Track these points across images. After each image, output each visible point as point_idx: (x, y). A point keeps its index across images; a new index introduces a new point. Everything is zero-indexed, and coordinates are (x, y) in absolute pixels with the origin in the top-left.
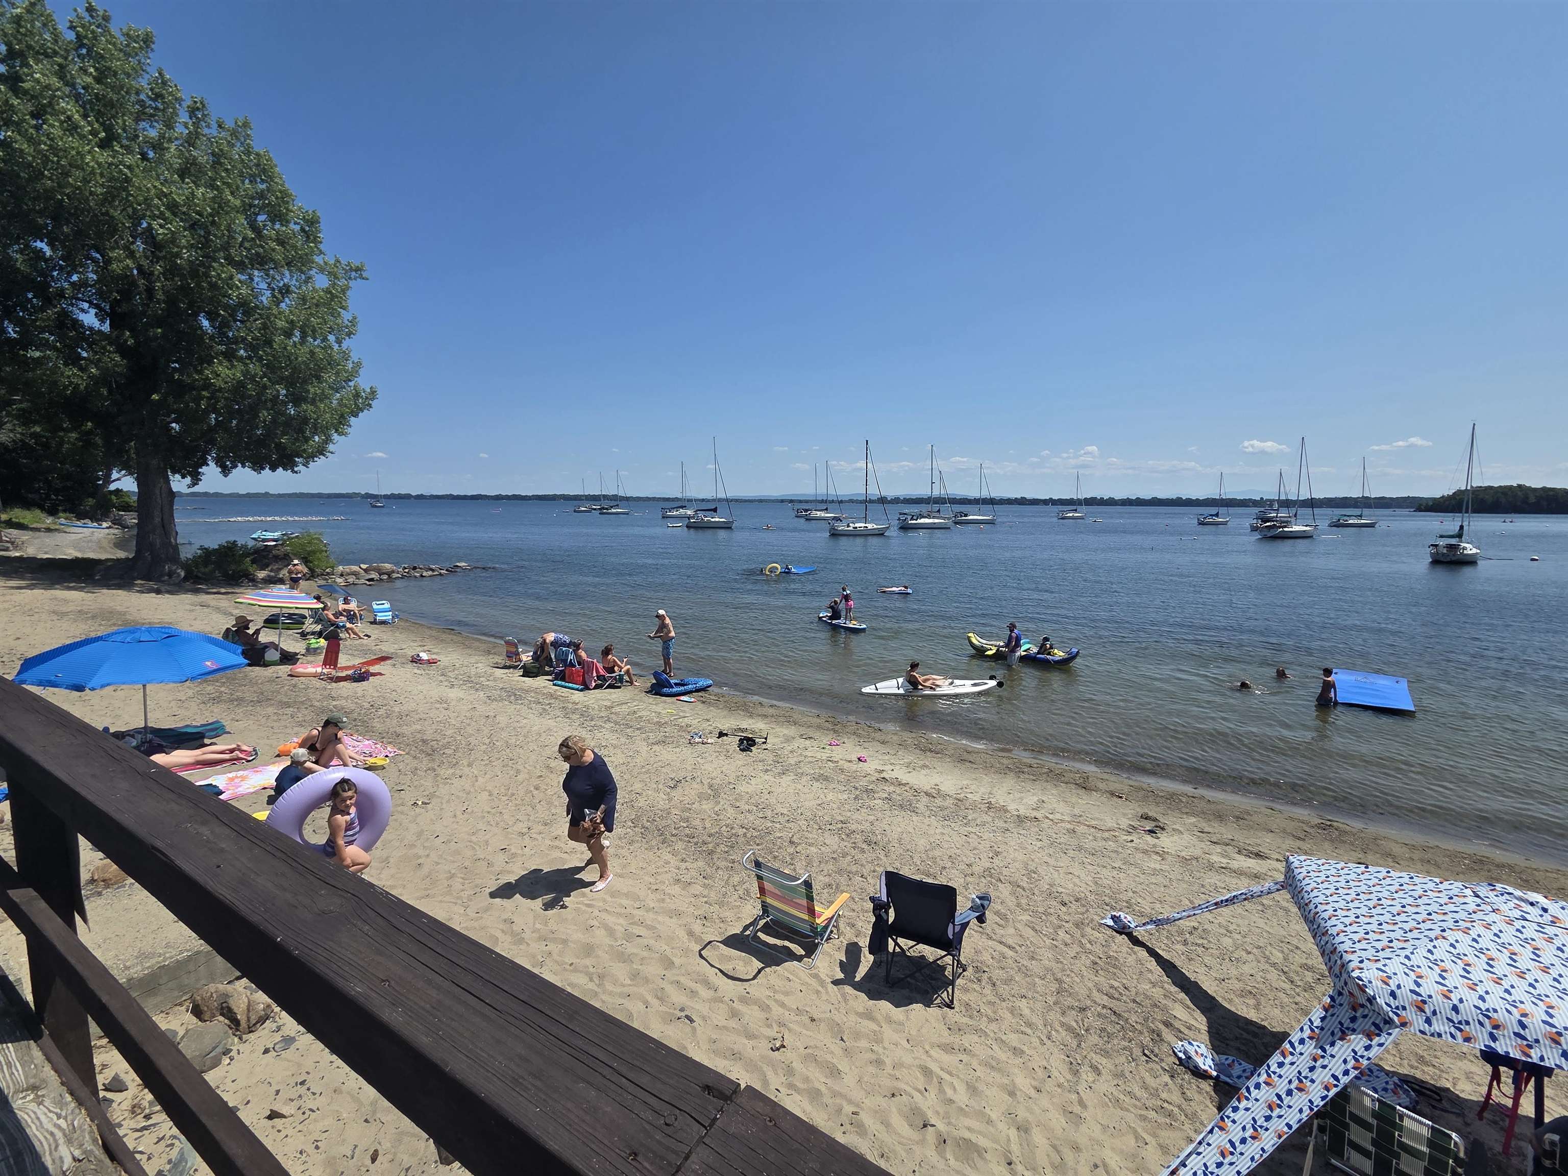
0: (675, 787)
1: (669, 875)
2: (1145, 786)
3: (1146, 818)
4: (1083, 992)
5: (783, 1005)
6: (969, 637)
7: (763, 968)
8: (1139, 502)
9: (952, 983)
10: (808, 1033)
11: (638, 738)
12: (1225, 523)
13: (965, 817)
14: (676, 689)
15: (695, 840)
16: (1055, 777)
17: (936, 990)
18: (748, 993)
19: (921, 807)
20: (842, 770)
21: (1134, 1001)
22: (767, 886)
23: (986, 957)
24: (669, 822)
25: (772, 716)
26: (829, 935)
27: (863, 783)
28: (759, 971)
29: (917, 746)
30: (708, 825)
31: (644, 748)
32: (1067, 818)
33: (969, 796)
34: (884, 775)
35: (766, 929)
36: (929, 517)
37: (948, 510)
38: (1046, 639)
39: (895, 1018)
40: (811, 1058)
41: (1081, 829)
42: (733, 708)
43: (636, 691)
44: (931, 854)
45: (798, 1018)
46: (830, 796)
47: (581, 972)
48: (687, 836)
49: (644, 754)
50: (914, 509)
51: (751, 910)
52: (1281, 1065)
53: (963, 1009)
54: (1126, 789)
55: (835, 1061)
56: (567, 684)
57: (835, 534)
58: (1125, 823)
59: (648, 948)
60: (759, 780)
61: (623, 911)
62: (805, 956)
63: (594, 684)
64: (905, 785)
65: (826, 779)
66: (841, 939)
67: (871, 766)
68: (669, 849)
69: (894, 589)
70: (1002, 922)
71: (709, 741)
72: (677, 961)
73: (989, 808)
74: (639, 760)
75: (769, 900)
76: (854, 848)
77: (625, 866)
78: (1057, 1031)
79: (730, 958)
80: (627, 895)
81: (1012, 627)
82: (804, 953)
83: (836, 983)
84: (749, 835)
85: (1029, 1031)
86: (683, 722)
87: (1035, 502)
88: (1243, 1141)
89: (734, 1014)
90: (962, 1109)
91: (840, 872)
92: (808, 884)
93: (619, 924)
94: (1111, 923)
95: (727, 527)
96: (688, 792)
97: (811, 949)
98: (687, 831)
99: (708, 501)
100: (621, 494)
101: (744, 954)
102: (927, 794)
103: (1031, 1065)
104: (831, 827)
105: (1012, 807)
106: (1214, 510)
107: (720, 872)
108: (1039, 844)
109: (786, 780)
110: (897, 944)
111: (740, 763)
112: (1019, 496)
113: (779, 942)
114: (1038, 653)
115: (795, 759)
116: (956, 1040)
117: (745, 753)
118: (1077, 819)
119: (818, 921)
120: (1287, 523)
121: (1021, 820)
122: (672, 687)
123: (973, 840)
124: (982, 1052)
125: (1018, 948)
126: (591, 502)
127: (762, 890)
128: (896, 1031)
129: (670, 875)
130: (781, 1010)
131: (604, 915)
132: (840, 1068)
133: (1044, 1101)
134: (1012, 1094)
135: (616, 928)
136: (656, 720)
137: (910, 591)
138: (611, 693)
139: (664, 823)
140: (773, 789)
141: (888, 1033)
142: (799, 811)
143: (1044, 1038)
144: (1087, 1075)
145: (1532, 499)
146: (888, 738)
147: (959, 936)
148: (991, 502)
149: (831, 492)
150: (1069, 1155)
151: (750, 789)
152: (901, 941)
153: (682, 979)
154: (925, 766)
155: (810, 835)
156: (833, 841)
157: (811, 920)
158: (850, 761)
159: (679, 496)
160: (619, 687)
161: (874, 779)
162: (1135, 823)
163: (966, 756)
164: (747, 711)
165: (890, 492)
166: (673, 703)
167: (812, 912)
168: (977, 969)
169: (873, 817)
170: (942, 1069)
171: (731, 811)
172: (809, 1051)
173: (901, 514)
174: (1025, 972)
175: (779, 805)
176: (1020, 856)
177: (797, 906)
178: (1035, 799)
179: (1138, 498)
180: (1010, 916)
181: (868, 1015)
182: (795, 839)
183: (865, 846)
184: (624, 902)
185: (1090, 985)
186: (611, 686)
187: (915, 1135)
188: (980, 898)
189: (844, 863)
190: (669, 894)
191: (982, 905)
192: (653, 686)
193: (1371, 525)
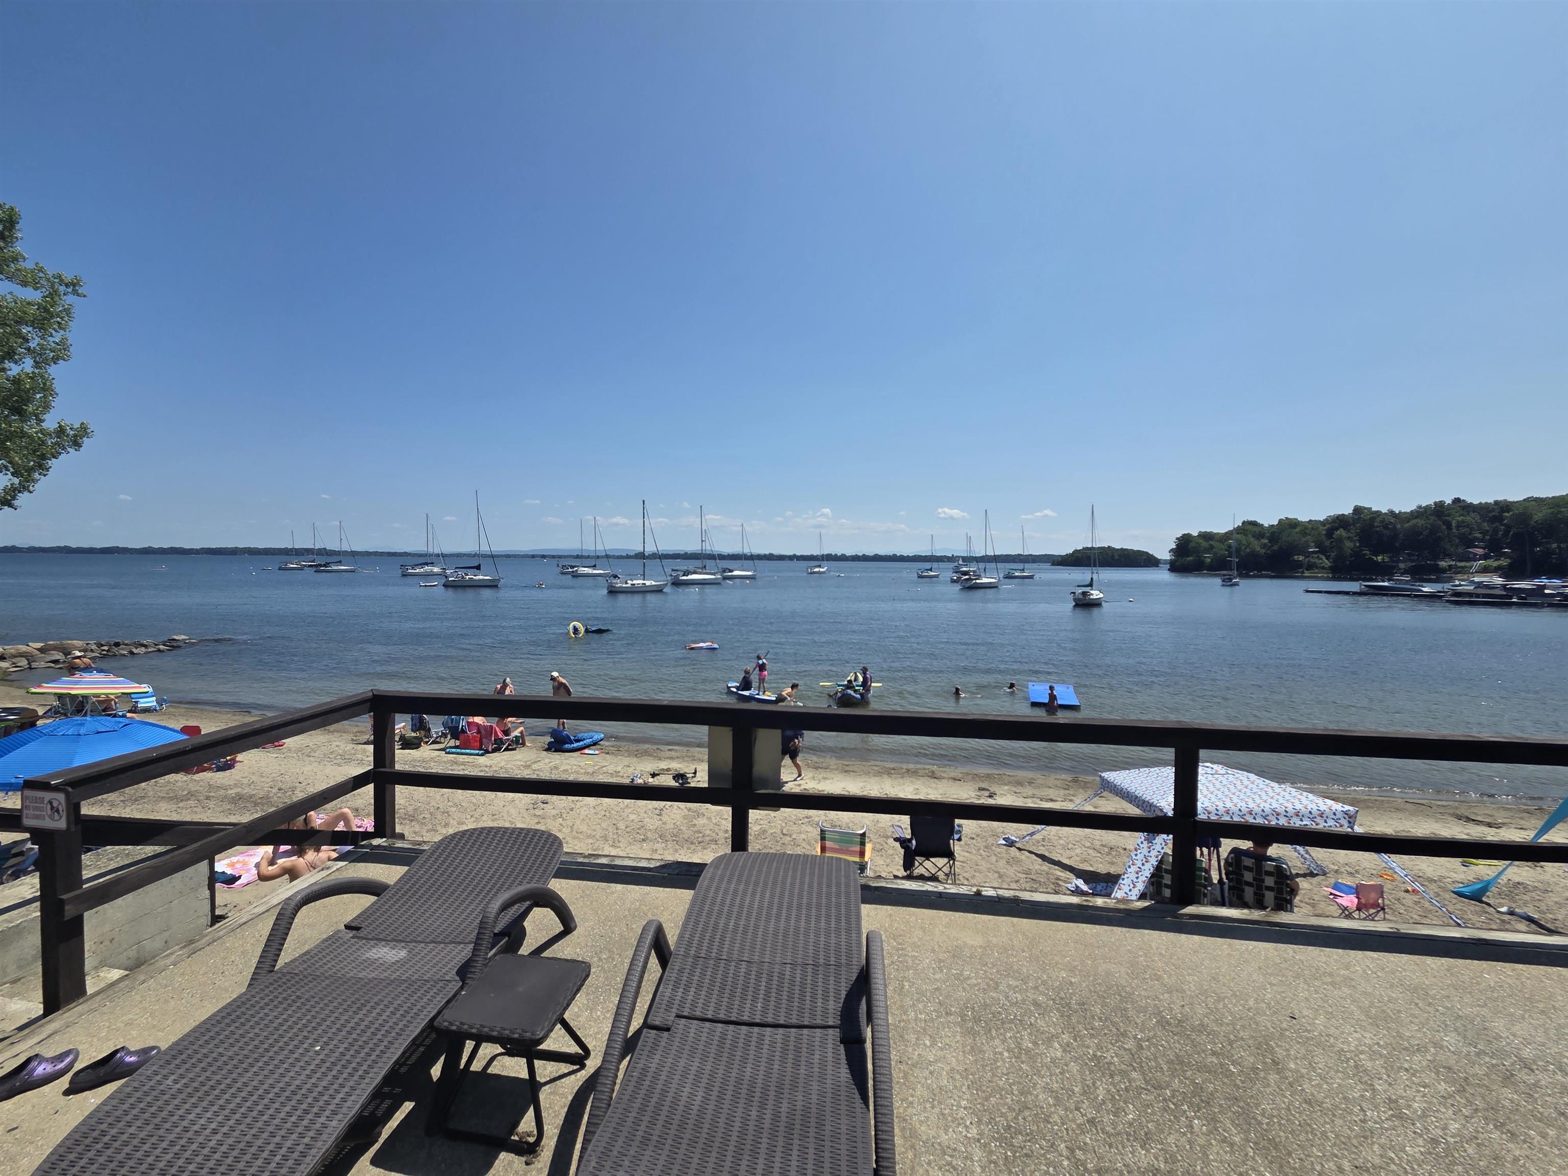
2: (970, 772)
3: (983, 789)
8: (865, 558)
12: (935, 576)
22: (828, 844)
36: (699, 572)
50: (683, 565)
52: (1136, 855)
57: (613, 592)
63: (491, 748)
69: (702, 645)
71: (649, 780)
75: (829, 855)
86: (609, 770)
87: (781, 558)
88: (1130, 890)
92: (863, 834)
94: (1004, 842)
95: (493, 585)
99: (468, 556)
106: (928, 565)
112: (767, 553)
120: (979, 577)
122: (573, 743)
127: (823, 849)
137: (716, 646)
145: (1117, 557)
149: (600, 547)
154: (825, 778)
157: (861, 860)
167: (863, 854)
173: (673, 570)
177: (852, 853)
179: (864, 555)
186: (508, 749)
192: (550, 743)
193: (1031, 577)
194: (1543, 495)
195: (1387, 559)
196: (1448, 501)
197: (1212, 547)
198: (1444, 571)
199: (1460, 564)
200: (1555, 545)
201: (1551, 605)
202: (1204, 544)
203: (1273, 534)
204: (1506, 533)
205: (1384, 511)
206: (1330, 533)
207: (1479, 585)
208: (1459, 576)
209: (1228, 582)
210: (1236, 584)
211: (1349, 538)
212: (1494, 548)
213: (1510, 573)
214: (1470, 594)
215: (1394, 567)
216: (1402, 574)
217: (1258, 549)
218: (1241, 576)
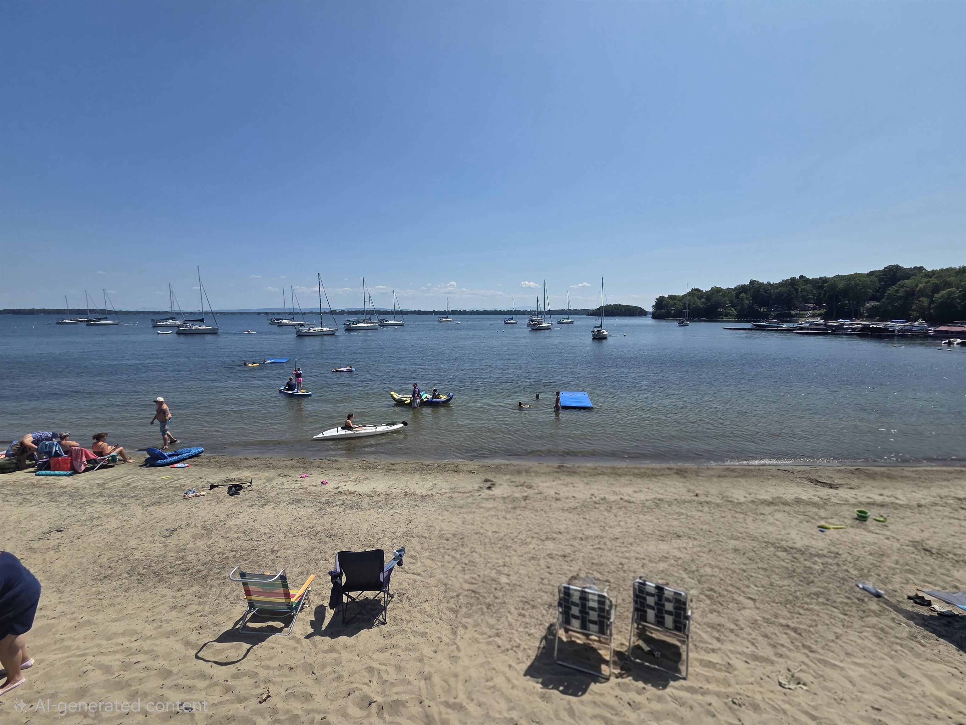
0: (170, 535)
1: (165, 606)
2: (486, 464)
4: (457, 585)
5: (268, 667)
6: (392, 395)
7: (251, 648)
8: (478, 312)
9: (385, 608)
10: (289, 679)
11: (133, 504)
12: (516, 323)
13: (391, 504)
14: (169, 460)
15: (190, 571)
16: (441, 469)
17: (375, 617)
18: (239, 670)
19: (364, 505)
20: (310, 493)
21: (483, 582)
22: (251, 588)
23: (405, 585)
24: (165, 564)
25: (256, 466)
26: (302, 606)
27: (326, 498)
28: (248, 651)
29: (361, 467)
30: (201, 557)
31: (138, 511)
32: (447, 491)
33: (394, 491)
34: (340, 490)
35: (254, 619)
36: (364, 322)
37: (376, 318)
38: (435, 390)
39: (349, 644)
40: (291, 695)
41: (455, 495)
42: (220, 466)
43: (130, 467)
44: (371, 533)
45: (280, 672)
46: (302, 512)
47: (74, 714)
48: (183, 570)
49: (139, 516)
50: (354, 318)
51: (241, 608)
53: (392, 621)
54: (477, 467)
55: (308, 690)
56: (53, 472)
57: (300, 336)
58: (476, 486)
59: (147, 668)
60: (245, 514)
61: (120, 647)
62: (285, 627)
63: (83, 468)
64: (353, 493)
65: (299, 501)
66: (311, 605)
67: (330, 486)
68: (165, 585)
69: (343, 369)
70: (414, 561)
71: (202, 493)
72: (175, 670)
73: (405, 495)
74: (134, 522)
75: (254, 598)
76: (319, 543)
77: (121, 611)
78: (445, 613)
79: (222, 651)
80: (123, 634)
81: (415, 385)
82: (283, 625)
83: (308, 637)
84: (238, 556)
85: (430, 620)
86: (177, 484)
87: (426, 313)
89: (228, 690)
90: (392, 683)
91: (309, 562)
92: (283, 578)
93: (114, 660)
95: (214, 332)
96: (185, 536)
97: (288, 620)
98: (183, 566)
99: (195, 313)
100: (110, 308)
101: (235, 643)
102: (368, 495)
103: (431, 639)
104: (302, 533)
105: (418, 492)
106: (510, 316)
107: (214, 589)
108: (434, 509)
109: (267, 509)
110: (349, 597)
111: (230, 504)
113: (263, 625)
114: (433, 398)
115: (275, 493)
116: (388, 642)
117: (233, 497)
118: (453, 490)
119: (292, 600)
120: (540, 323)
121: (423, 498)
122: (167, 458)
123: (396, 517)
124: (403, 643)
125: (423, 573)
126: (76, 316)
127: (248, 593)
128: (351, 652)
129: (167, 604)
130: (266, 672)
131: (99, 658)
132: (312, 693)
133: (439, 656)
134: (421, 661)
135: (112, 664)
136: (150, 486)
137: (353, 369)
138: (103, 473)
139: (160, 566)
140: (257, 517)
141: (345, 655)
142: (278, 528)
143: (438, 620)
144: (461, 631)
145: (623, 310)
146: (342, 465)
147: (387, 579)
148: (401, 313)
149: (296, 307)
150: (452, 681)
151: (238, 522)
152: (352, 594)
153: (180, 682)
154: (366, 479)
155: (287, 543)
156: (304, 542)
157: (288, 601)
158: (316, 486)
159: (169, 310)
160: (113, 466)
161: (332, 494)
162: (482, 485)
163: (392, 467)
164: (235, 465)
165: (338, 307)
166: (167, 471)
167: (287, 595)
168: (400, 594)
169: (332, 519)
170: (380, 664)
171: (222, 542)
172: (289, 691)
173: (345, 321)
174: (427, 586)
175: (262, 528)
176: (423, 519)
177: (277, 595)
178: (431, 484)
180: (418, 556)
181: (332, 650)
182: (275, 549)
183: (327, 540)
184: (121, 640)
185: (461, 580)
186: (102, 467)
187: (364, 713)
188: (398, 551)
189: (312, 555)
190: (166, 620)
191: (400, 555)
192: (147, 460)
193: (572, 323)
194: (843, 275)
195: (765, 310)
196: (797, 277)
197: (675, 304)
198: (793, 316)
199: (801, 312)
200: (847, 302)
201: (846, 334)
202: (671, 302)
203: (708, 296)
204: (825, 294)
205: (765, 283)
206: (737, 296)
207: (811, 323)
208: (801, 319)
209: (682, 324)
210: (687, 325)
211: (747, 298)
212: (818, 303)
213: (826, 317)
214: (807, 329)
215: (769, 315)
216: (773, 318)
217: (700, 305)
218: (691, 320)
